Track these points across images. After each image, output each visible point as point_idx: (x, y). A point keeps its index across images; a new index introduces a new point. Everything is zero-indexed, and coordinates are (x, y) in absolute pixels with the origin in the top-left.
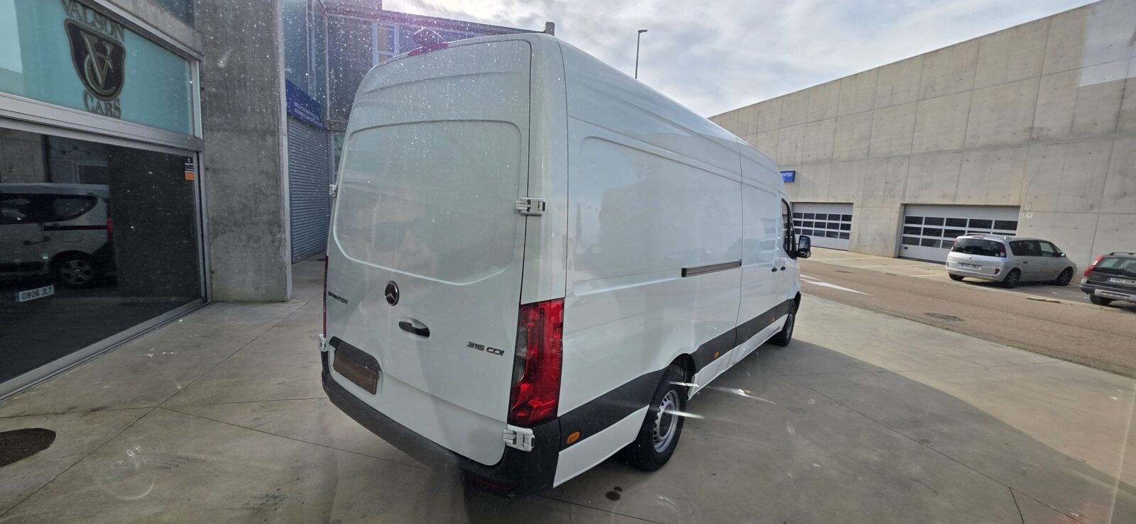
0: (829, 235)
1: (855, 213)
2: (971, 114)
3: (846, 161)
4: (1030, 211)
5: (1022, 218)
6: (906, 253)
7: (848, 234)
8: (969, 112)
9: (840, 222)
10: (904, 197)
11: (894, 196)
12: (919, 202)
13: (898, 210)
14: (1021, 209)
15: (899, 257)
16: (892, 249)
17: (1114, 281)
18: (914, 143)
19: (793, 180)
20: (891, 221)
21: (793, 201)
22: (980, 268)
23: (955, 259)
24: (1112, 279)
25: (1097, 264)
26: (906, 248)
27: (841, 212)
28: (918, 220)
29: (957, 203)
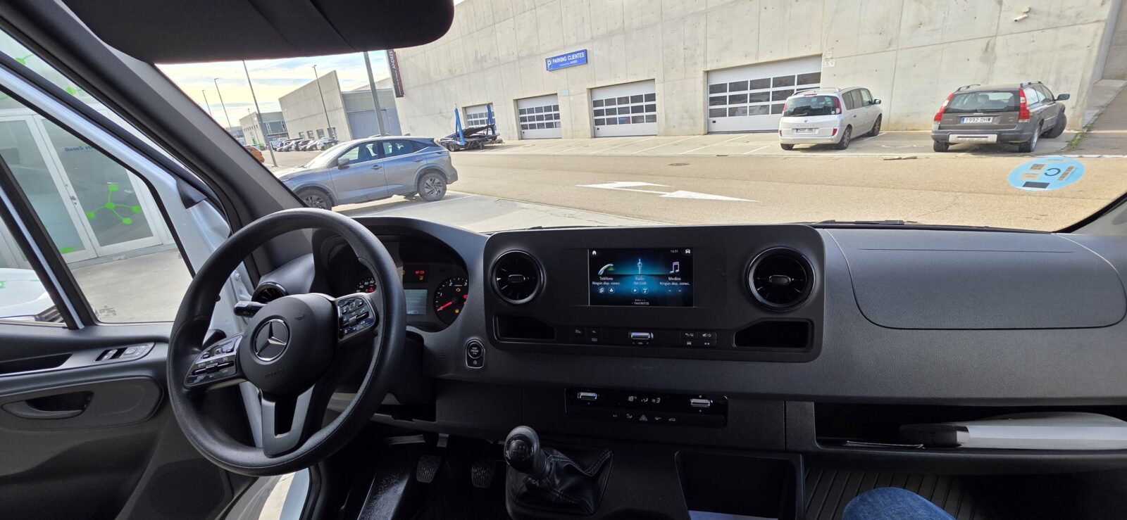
0: (635, 120)
3: (639, 29)
4: (832, 58)
5: (824, 68)
6: (715, 128)
7: (654, 117)
9: (644, 104)
10: (705, 62)
11: (697, 63)
12: (721, 66)
13: (702, 79)
14: (823, 58)
15: (709, 133)
16: (701, 125)
17: (968, 122)
19: (587, 61)
20: (697, 95)
21: (591, 87)
22: (817, 131)
23: (788, 125)
24: (966, 119)
25: (949, 104)
26: (714, 122)
27: (643, 91)
28: (722, 88)
29: (760, 61)
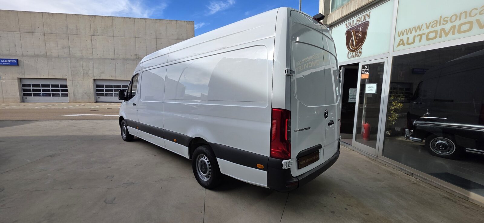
0: (54, 95)
1: (68, 83)
2: (115, 45)
3: (57, 58)
6: (99, 100)
7: (67, 94)
8: (114, 45)
9: (60, 88)
10: (94, 76)
11: (89, 76)
12: (101, 78)
13: (92, 82)
16: (93, 99)
18: (93, 53)
19: (18, 65)
20: (90, 87)
21: (21, 77)
26: (99, 98)
28: (102, 86)
29: (117, 79)
